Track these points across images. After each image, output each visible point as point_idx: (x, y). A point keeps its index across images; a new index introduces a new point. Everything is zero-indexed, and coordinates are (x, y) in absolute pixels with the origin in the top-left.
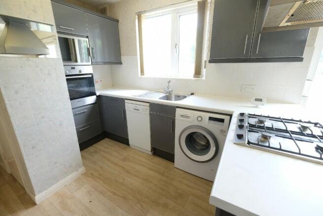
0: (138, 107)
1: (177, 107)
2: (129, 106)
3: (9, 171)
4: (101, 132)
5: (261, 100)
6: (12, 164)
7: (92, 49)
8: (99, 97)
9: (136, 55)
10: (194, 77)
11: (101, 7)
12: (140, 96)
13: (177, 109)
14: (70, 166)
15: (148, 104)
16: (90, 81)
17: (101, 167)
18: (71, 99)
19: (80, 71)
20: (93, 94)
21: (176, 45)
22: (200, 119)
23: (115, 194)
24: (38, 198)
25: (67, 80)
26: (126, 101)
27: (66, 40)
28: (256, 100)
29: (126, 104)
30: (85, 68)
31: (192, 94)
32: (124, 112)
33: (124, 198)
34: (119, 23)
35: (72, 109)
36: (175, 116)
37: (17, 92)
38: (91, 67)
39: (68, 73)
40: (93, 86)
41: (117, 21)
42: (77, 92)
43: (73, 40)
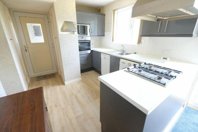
0: (106, 57)
1: (122, 58)
2: (102, 56)
3: (60, 74)
4: (91, 67)
5: (166, 59)
6: (61, 72)
7: (91, 29)
8: (92, 51)
9: (111, 32)
10: (137, 44)
11: (99, 8)
12: (108, 52)
13: (121, 59)
14: (76, 76)
15: (110, 56)
16: (89, 43)
17: (87, 80)
18: (79, 51)
19: (85, 39)
20: (89, 49)
21: (132, 26)
22: (129, 65)
23: (89, 89)
24: (66, 83)
25: (79, 43)
26: (102, 54)
27: (84, 26)
28: (164, 58)
29: (101, 55)
30: (88, 38)
31: (135, 53)
32: (101, 58)
33: (92, 92)
34: (105, 16)
35: (80, 55)
36: (119, 62)
37: (64, 46)
38: (90, 37)
39: (81, 40)
40: (90, 46)
41: (105, 15)
42: (83, 48)
43: (87, 26)
